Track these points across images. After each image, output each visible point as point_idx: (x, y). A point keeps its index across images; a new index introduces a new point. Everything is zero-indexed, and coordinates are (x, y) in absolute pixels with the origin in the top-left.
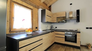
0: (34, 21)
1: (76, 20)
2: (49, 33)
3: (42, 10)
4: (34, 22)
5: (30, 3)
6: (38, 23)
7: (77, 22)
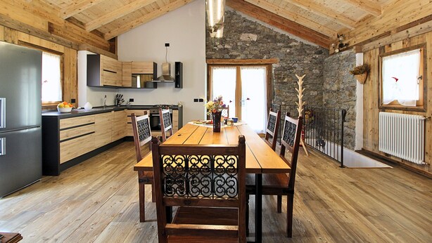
0: (68, 82)
1: (174, 83)
2: (110, 111)
3: (88, 55)
4: (67, 86)
5: (59, 40)
6: (77, 89)
7: (176, 87)
